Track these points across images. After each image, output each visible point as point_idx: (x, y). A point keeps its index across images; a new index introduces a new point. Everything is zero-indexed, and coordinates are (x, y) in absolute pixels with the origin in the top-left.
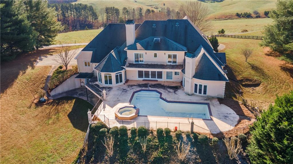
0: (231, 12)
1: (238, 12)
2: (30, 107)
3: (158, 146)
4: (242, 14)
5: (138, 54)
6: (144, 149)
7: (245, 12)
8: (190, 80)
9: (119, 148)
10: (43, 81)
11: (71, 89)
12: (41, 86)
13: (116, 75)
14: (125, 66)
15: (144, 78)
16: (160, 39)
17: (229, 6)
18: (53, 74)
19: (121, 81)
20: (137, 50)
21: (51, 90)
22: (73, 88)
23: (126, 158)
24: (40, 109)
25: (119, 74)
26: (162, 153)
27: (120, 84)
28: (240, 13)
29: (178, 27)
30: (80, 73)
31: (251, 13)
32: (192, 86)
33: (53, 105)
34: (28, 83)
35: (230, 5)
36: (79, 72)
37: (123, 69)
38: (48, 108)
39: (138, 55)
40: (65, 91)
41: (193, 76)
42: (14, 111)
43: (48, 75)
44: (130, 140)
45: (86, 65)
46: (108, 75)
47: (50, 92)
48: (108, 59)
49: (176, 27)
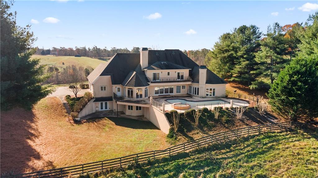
15: (160, 94)
16: (166, 63)
20: (155, 69)
30: (96, 98)
37: (148, 84)
39: (155, 75)
41: (205, 83)
43: (63, 103)
45: (102, 89)
46: (139, 90)
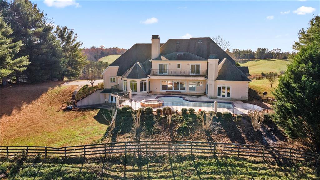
0: (256, 72)
1: (263, 72)
2: (59, 111)
3: (183, 120)
4: (267, 73)
5: (162, 65)
6: (170, 122)
7: (271, 72)
8: (213, 83)
9: (146, 122)
10: (70, 94)
11: (96, 103)
12: (69, 98)
13: (141, 83)
14: (149, 74)
15: (167, 90)
16: (183, 53)
17: (253, 67)
18: (80, 90)
19: (145, 90)
20: (161, 60)
21: (78, 101)
22: (98, 103)
23: (152, 129)
24: (67, 113)
25: (143, 82)
26: (186, 124)
27: (144, 92)
28: (265, 73)
29: (201, 44)
31: (277, 73)
32: (215, 89)
33: (80, 111)
34: (56, 95)
35: (255, 66)
36: (105, 88)
37: (147, 77)
38: (75, 113)
39: (162, 67)
40: (90, 104)
41: (216, 78)
42: (44, 113)
43: (75, 90)
44: (156, 117)
45: (111, 81)
46: (133, 82)
47: (76, 103)
48: (134, 68)
49: (199, 44)
